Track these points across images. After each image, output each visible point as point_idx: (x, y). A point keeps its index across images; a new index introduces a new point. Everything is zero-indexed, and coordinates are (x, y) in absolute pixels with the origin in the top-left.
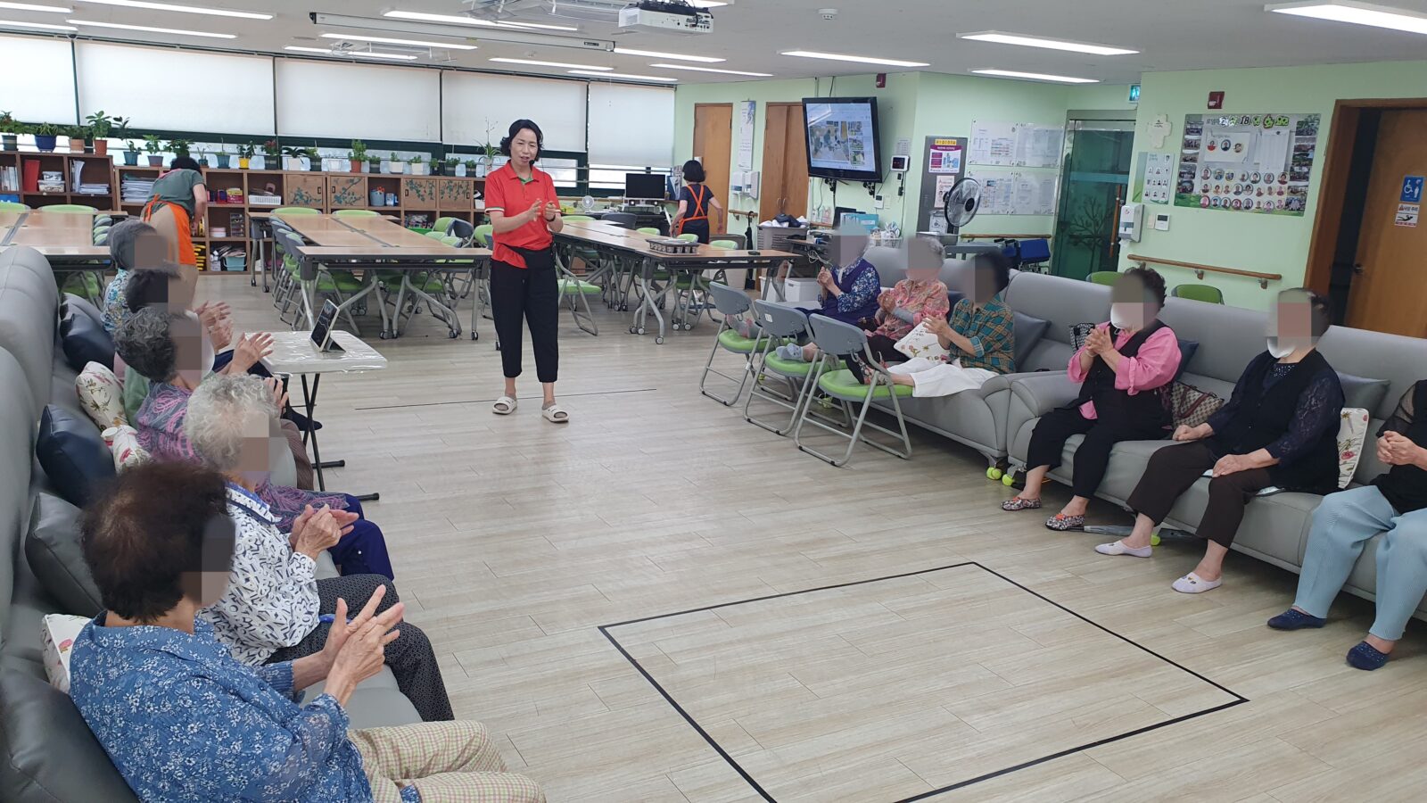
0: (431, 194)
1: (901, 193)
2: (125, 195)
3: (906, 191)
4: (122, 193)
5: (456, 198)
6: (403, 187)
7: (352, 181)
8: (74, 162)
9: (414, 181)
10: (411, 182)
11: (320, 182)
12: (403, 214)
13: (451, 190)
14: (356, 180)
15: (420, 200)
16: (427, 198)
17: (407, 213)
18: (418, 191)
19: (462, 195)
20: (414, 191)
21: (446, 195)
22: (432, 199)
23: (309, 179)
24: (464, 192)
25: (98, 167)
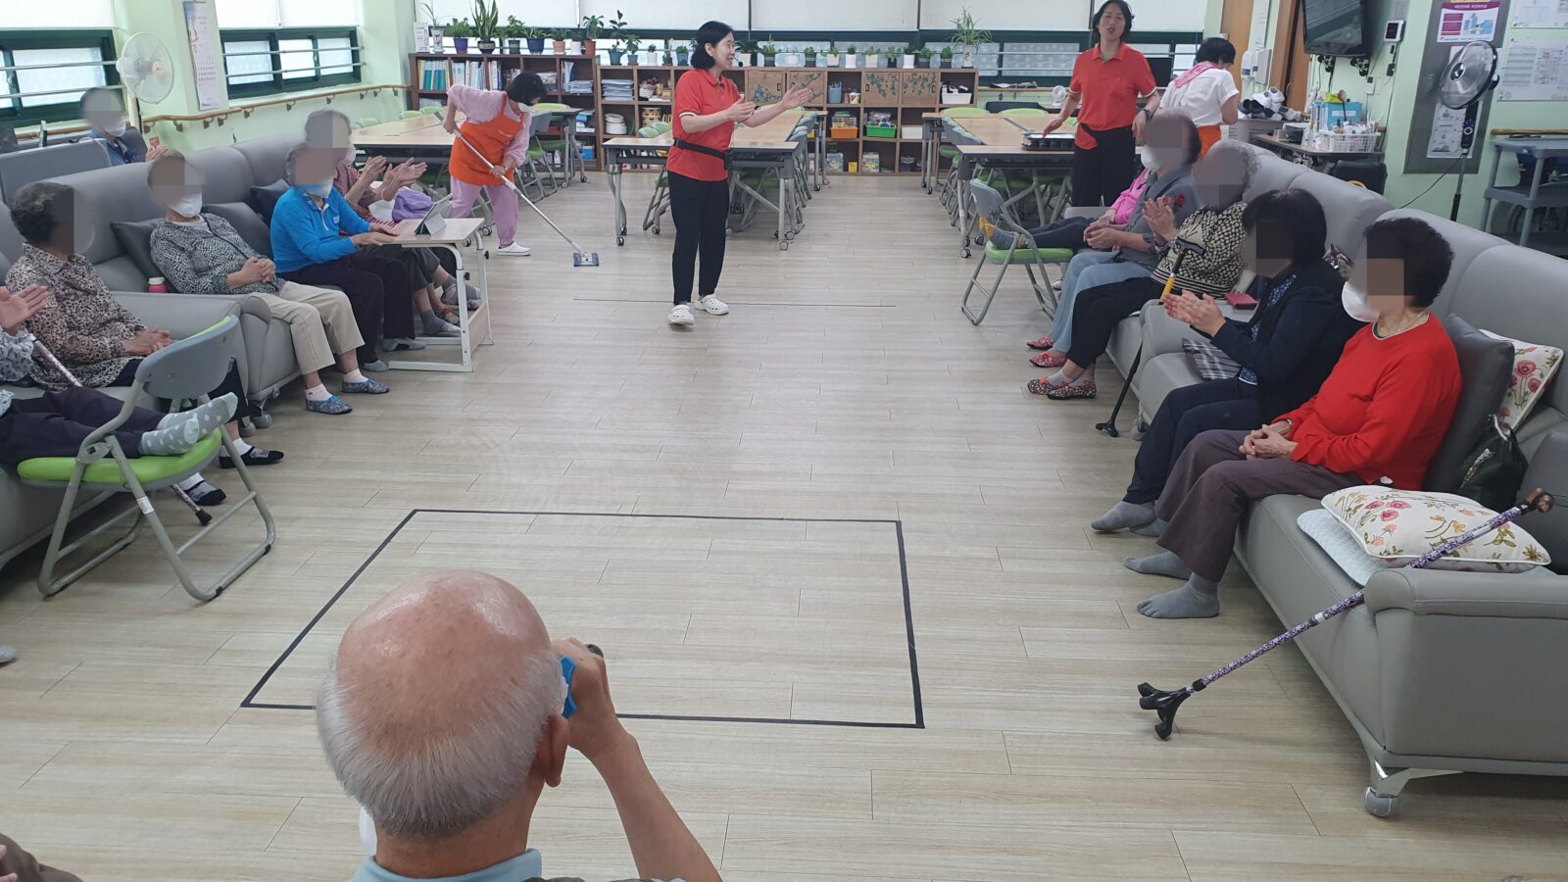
0: (893, 88)
1: (1390, 73)
2: (605, 94)
3: (1398, 71)
4: (603, 92)
5: (920, 92)
6: (864, 81)
7: (811, 76)
8: (566, 63)
9: (876, 75)
10: (873, 75)
11: (779, 77)
12: (862, 110)
13: (915, 83)
14: (815, 76)
15: (881, 95)
16: (889, 93)
17: (868, 110)
18: (879, 86)
19: (926, 88)
20: (875, 86)
21: (909, 90)
22: (894, 94)
23: (769, 75)
24: (929, 85)
25: (583, 66)
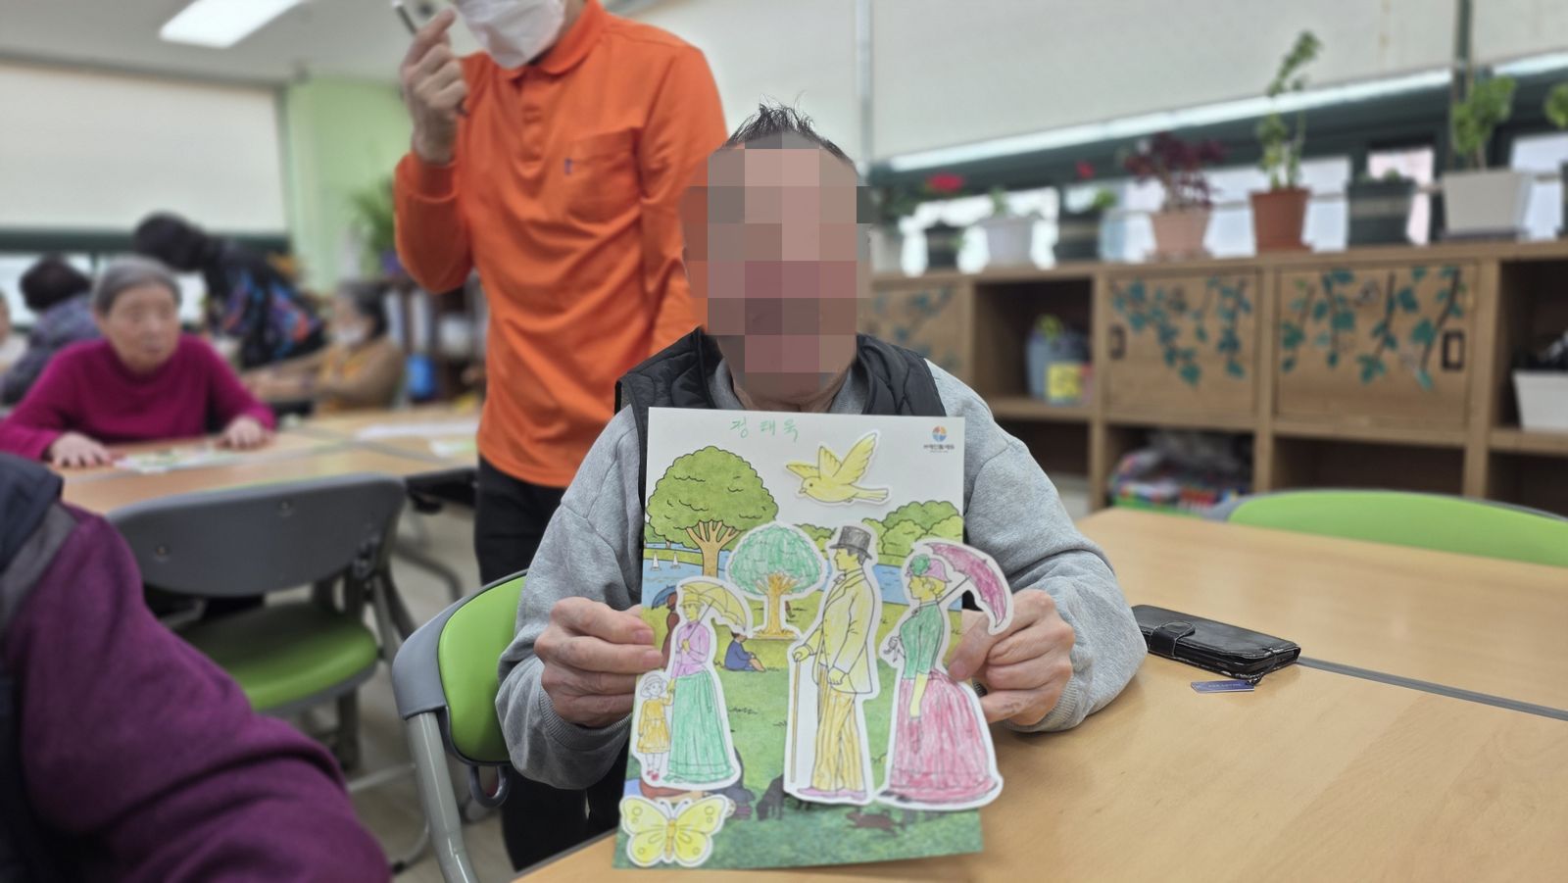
0: (1230, 343)
5: (1371, 365)
6: (1104, 314)
9: (1151, 288)
10: (1137, 294)
12: (1096, 435)
13: (1344, 321)
15: (1174, 375)
16: (1213, 369)
17: (1117, 435)
18: (1167, 335)
20: (1150, 334)
21: (1311, 356)
22: (1234, 369)
